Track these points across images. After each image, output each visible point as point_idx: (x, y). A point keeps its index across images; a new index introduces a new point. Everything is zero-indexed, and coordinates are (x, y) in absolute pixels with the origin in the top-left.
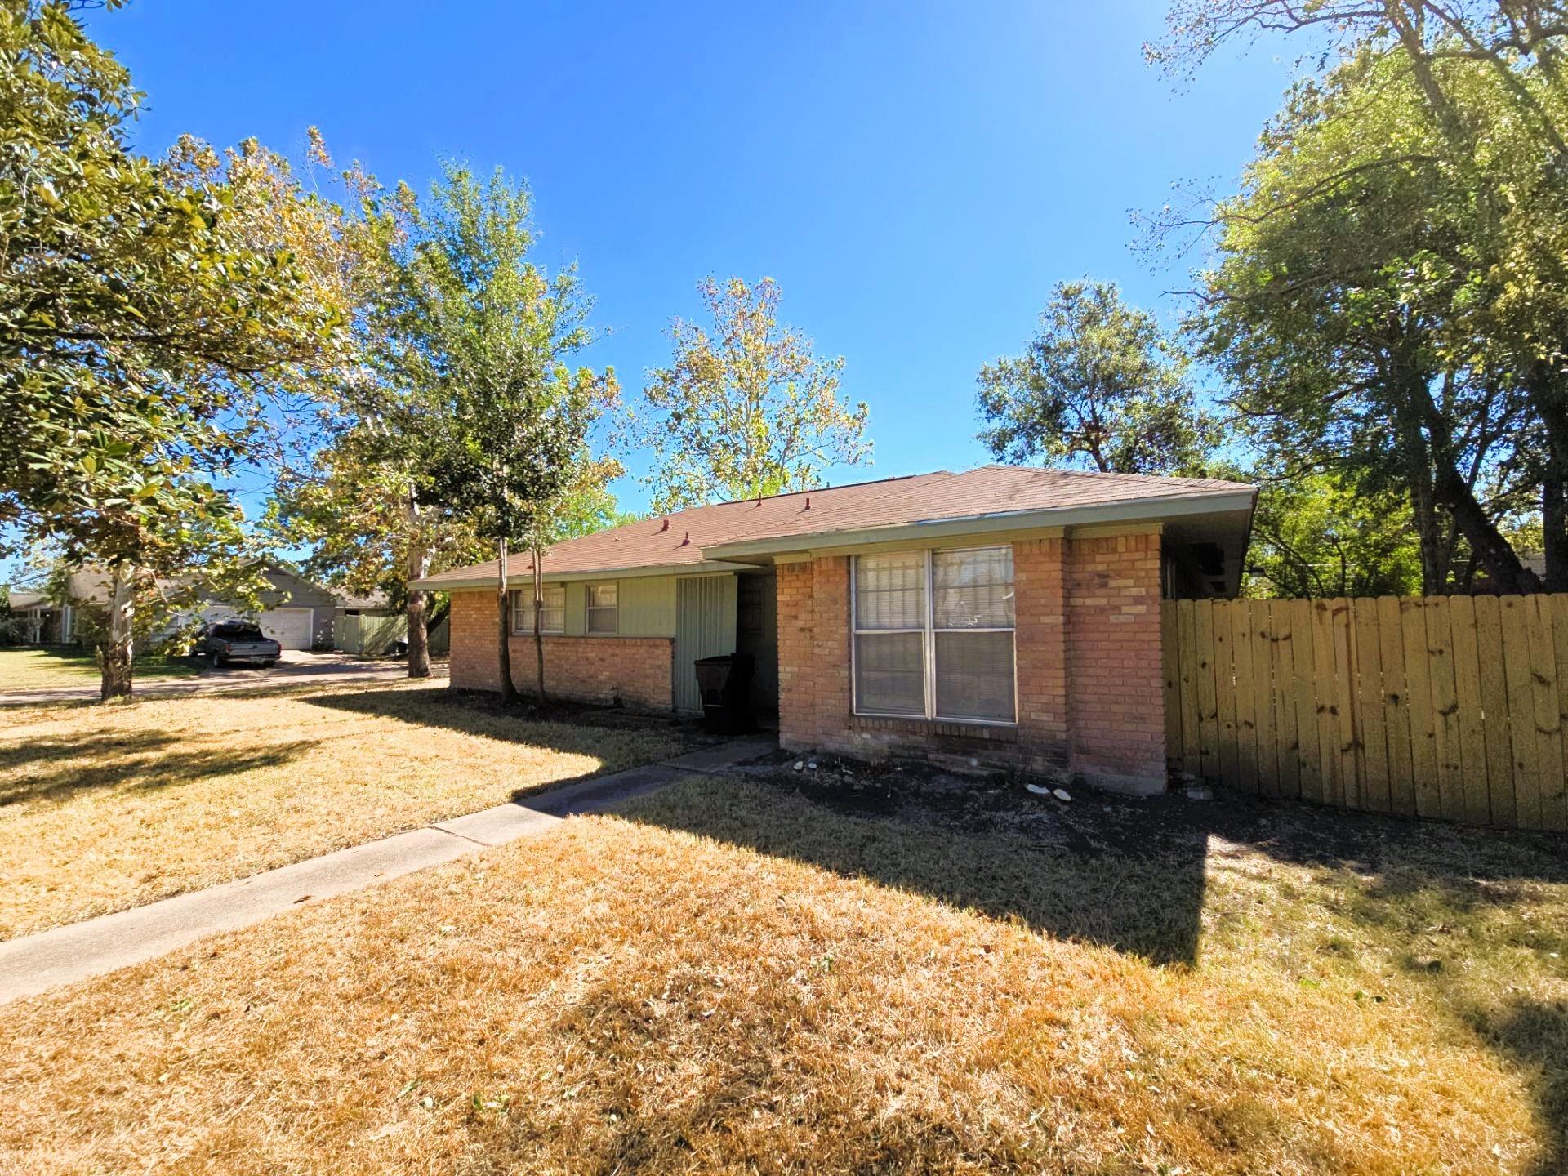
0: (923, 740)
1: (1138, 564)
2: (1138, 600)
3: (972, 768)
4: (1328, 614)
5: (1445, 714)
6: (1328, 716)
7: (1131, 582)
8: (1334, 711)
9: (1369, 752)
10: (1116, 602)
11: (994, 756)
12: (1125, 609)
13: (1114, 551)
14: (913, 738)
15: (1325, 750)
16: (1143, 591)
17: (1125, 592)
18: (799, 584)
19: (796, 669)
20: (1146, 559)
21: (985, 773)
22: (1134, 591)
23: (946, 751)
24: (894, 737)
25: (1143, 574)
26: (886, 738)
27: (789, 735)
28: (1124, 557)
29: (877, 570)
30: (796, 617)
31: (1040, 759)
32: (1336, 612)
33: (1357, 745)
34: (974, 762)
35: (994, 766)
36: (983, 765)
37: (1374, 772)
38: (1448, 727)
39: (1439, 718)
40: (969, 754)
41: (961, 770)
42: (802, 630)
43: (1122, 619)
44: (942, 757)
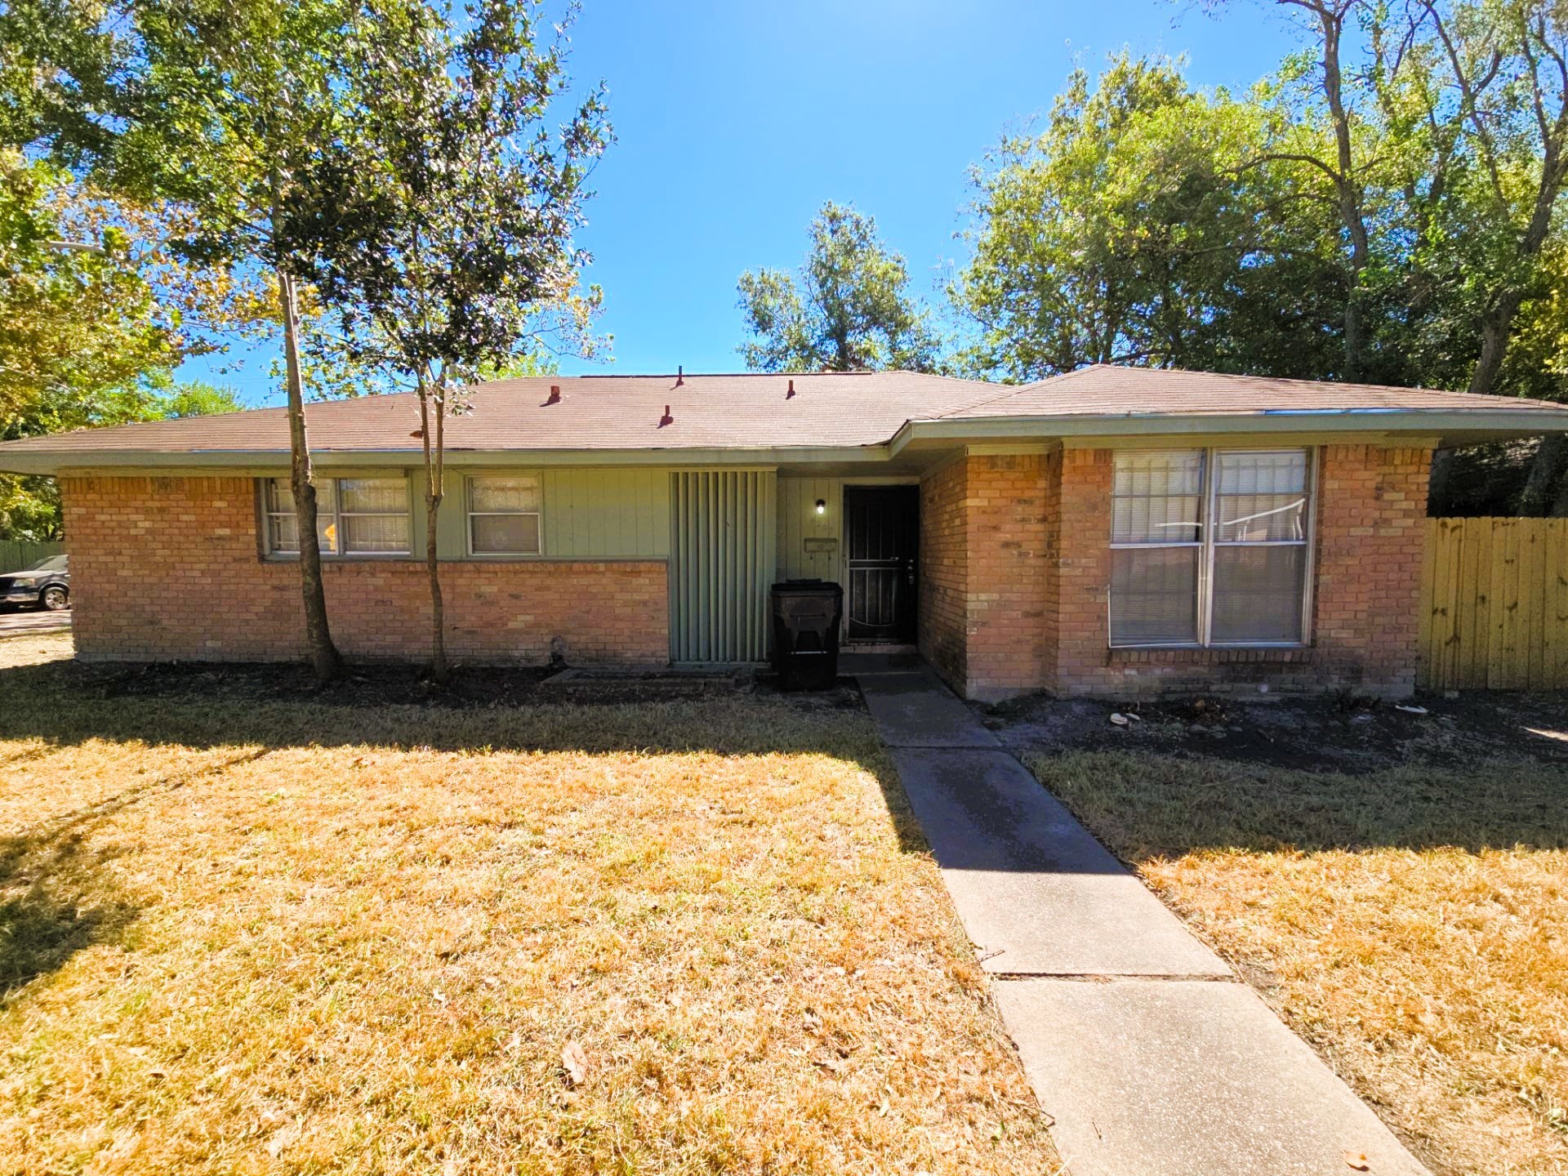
0: (1205, 671)
1: (1411, 479)
2: (1407, 514)
3: (1262, 695)
4: (1448, 531)
5: (1511, 609)
6: (1439, 616)
7: (1402, 496)
8: (1444, 612)
9: (1463, 643)
10: (1387, 514)
11: (1287, 679)
12: (1395, 523)
13: (1392, 463)
14: (1192, 669)
15: (1435, 643)
16: (1412, 505)
17: (1396, 506)
18: (1002, 484)
19: (996, 596)
20: (1418, 472)
21: (1277, 699)
22: (1405, 505)
23: (1234, 680)
24: (1167, 670)
25: (1414, 487)
26: (1158, 672)
27: (983, 682)
28: (1400, 470)
29: (1131, 469)
30: (996, 528)
31: (1335, 678)
32: (1453, 530)
33: (1456, 638)
34: (1264, 689)
35: (1287, 691)
36: (1273, 690)
37: (1465, 659)
38: (1511, 618)
39: (1507, 612)
40: (1258, 680)
41: (1250, 699)
42: (1006, 545)
43: (1391, 532)
44: (1226, 687)
